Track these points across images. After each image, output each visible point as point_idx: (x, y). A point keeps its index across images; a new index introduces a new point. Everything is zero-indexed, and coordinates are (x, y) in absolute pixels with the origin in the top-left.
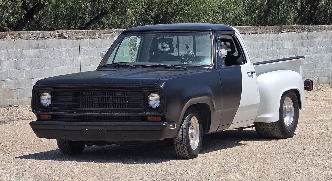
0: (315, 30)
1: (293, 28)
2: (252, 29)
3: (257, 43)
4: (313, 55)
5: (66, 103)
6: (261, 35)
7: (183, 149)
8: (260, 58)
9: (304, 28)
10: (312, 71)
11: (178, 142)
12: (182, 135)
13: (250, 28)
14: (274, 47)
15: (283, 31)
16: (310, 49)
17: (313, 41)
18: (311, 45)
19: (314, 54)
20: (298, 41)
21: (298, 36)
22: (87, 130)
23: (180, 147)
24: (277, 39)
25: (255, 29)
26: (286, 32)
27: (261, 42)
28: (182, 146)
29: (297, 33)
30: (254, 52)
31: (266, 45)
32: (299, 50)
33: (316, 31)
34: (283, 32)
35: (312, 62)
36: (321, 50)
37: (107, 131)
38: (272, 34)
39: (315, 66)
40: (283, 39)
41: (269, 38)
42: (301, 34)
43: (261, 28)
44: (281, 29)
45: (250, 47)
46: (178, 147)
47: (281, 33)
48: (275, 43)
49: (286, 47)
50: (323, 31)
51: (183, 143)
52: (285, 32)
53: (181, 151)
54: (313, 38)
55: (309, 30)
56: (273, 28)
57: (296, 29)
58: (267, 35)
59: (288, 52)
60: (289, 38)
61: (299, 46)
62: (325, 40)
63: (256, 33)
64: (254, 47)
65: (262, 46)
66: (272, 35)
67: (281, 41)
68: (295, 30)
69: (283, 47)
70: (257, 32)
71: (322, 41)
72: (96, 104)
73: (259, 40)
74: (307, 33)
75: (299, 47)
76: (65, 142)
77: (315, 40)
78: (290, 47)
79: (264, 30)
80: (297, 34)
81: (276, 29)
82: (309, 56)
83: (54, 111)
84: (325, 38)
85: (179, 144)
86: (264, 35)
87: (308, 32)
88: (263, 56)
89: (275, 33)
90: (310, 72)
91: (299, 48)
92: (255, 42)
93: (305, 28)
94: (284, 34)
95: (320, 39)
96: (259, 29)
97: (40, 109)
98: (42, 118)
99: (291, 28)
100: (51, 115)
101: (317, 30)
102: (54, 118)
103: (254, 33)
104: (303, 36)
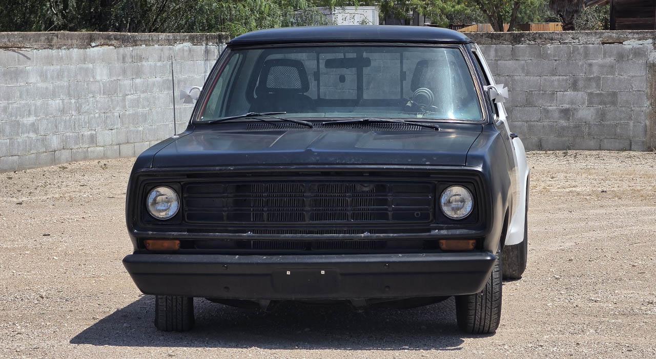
0: (143, 42)
1: (109, 38)
2: (43, 38)
3: (52, 68)
4: (143, 95)
5: (225, 211)
6: (59, 52)
7: (488, 311)
8: (57, 101)
9: (126, 37)
10: (141, 129)
11: (482, 296)
12: (492, 279)
13: (40, 35)
14: (79, 78)
15: (93, 44)
16: (137, 81)
17: (142, 66)
18: (138, 73)
19: (143, 92)
20: (118, 65)
21: (118, 54)
22: (288, 273)
23: (484, 308)
24: (84, 60)
25: (48, 39)
26: (99, 45)
27: (58, 67)
28: (489, 305)
29: (116, 48)
30: (47, 88)
31: (66, 74)
32: (120, 85)
33: (146, 45)
34: (94, 47)
35: (140, 110)
36: (154, 84)
37: (342, 274)
38: (76, 50)
39: (145, 117)
40: (93, 61)
41: (70, 58)
42: (122, 50)
43: (58, 37)
44: (91, 39)
45: (40, 76)
46: (479, 307)
47: (91, 49)
48: (81, 68)
49: (98, 78)
50: (156, 46)
51: (492, 298)
52: (97, 46)
53: (483, 317)
54: (141, 59)
55: (135, 43)
56: (79, 36)
57: (115, 39)
58: (68, 52)
59: (102, 88)
60: (104, 59)
61: (119, 75)
62: (159, 64)
63: (51, 47)
64: (46, 78)
65: (60, 76)
66: (75, 52)
67: (91, 66)
68: (113, 42)
69: (93, 77)
70: (51, 45)
71: (155, 65)
72: (307, 211)
73: (55, 63)
74: (131, 49)
75: (120, 78)
76: (181, 303)
77: (144, 63)
78: (105, 78)
79: (63, 42)
80: (115, 50)
81: (82, 39)
82: (135, 97)
83: (188, 231)
84: (160, 60)
85: (483, 301)
86: (63, 52)
87: (134, 46)
88: (62, 96)
89: (81, 49)
90: (137, 132)
91: (119, 80)
92: (49, 67)
93: (128, 37)
94: (95, 51)
95: (151, 63)
96: (55, 38)
97: (150, 226)
98: (150, 248)
99: (107, 38)
100: (180, 241)
101: (147, 43)
102: (187, 246)
103: (47, 46)
104: (126, 55)
